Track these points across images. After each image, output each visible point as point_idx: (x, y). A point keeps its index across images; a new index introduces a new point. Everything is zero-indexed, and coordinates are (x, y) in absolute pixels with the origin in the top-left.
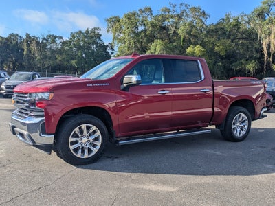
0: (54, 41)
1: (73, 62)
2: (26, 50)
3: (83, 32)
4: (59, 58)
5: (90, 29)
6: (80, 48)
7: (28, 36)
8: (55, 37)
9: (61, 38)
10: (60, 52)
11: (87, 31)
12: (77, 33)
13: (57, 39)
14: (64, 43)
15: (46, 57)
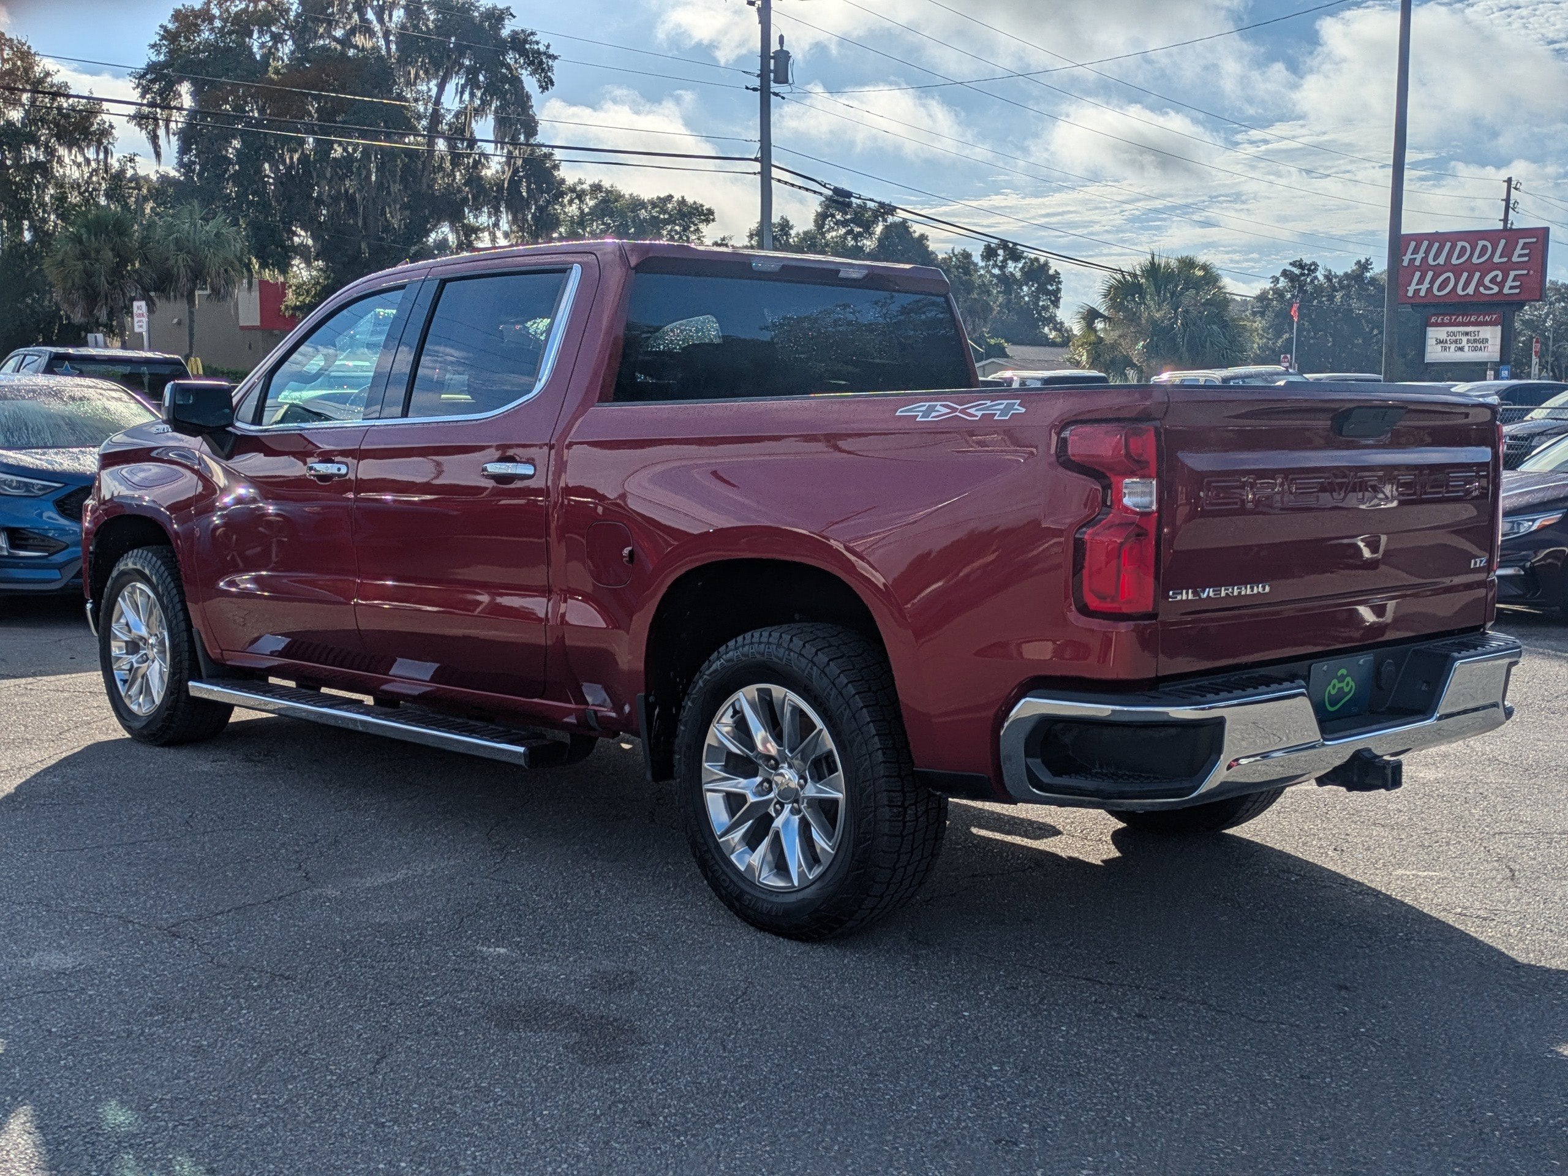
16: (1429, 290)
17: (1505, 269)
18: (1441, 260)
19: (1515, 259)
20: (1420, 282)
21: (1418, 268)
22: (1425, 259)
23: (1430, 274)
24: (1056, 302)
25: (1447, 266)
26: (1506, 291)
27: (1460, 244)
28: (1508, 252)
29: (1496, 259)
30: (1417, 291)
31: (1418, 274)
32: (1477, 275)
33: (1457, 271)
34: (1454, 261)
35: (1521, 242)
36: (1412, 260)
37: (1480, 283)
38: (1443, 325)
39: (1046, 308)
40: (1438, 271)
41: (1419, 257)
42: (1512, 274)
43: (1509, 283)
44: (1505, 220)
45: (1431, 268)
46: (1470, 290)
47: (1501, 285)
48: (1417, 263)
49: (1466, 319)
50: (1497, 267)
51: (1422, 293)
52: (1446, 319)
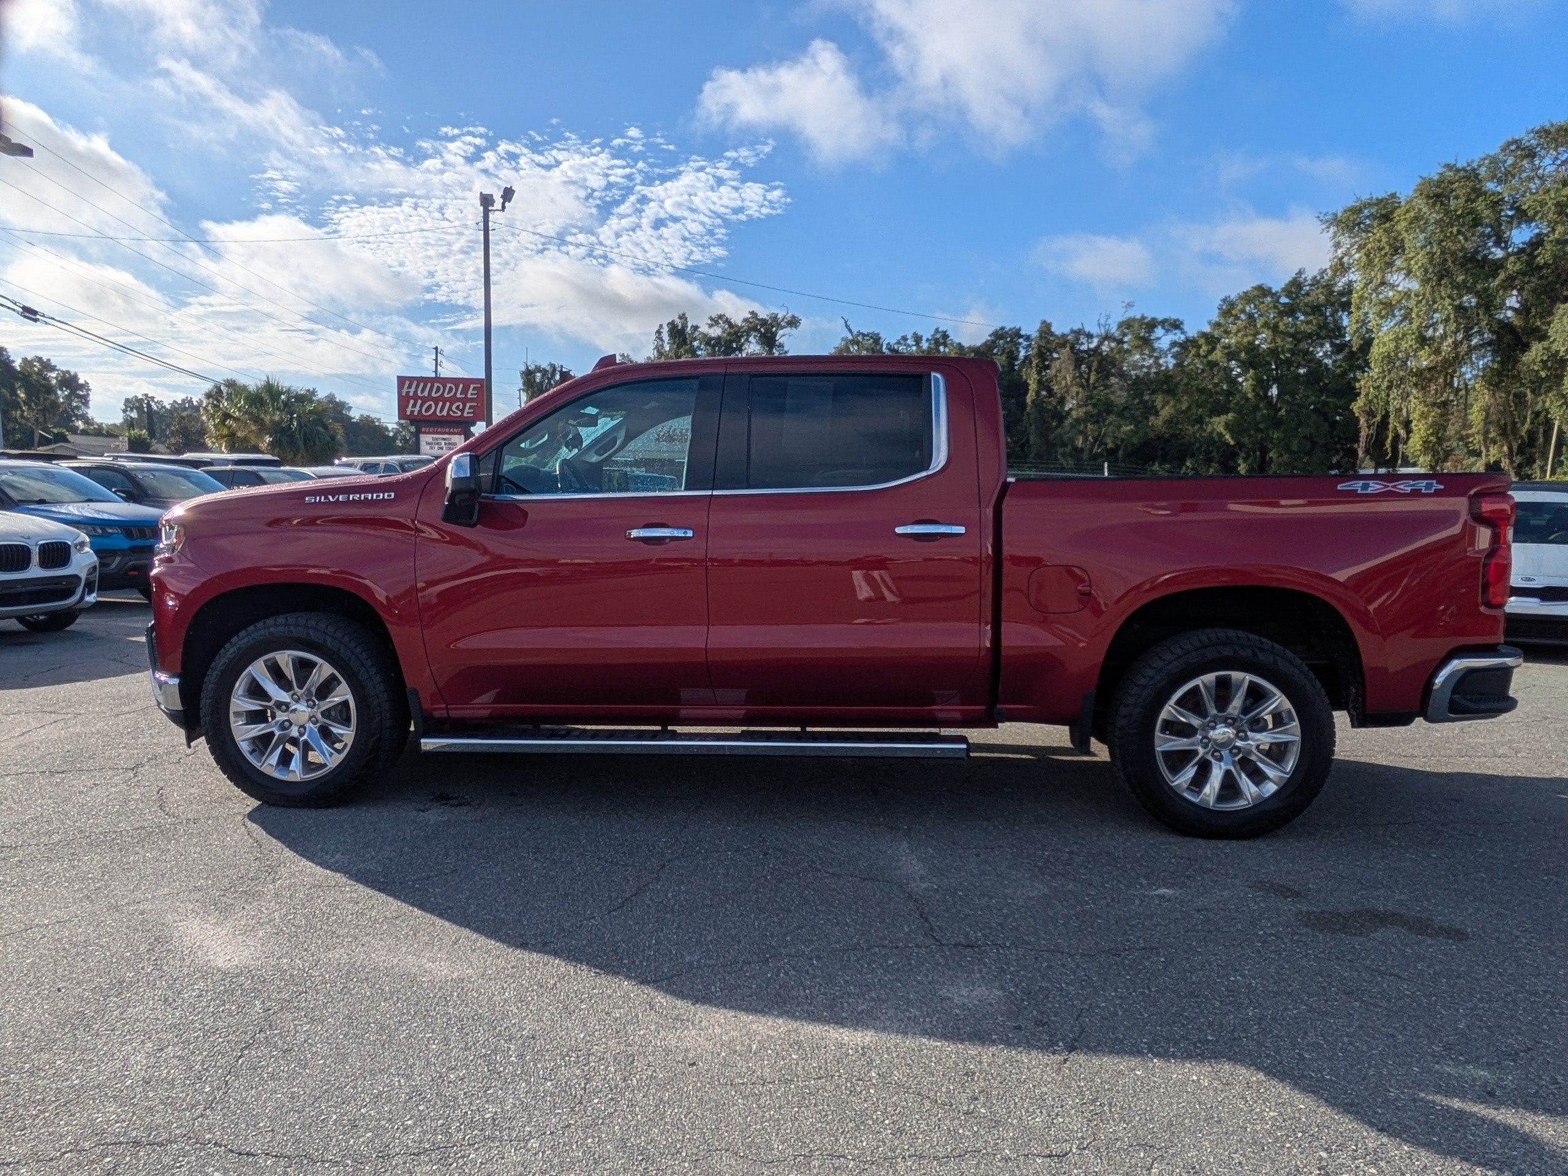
0: (1145, 343)
1: (1218, 424)
2: (1033, 386)
3: (1277, 288)
4: (1166, 412)
5: (1310, 274)
6: (1253, 359)
7: (1046, 330)
8: (1152, 325)
9: (1176, 325)
10: (1166, 383)
11: (1295, 285)
12: (1247, 298)
13: (1159, 331)
14: (1187, 345)
15: (1108, 407)
16: (420, 411)
17: (465, 401)
18: (426, 394)
19: (469, 396)
20: (414, 406)
21: (412, 398)
22: (415, 392)
23: (420, 402)
24: (86, 403)
25: (429, 398)
26: (465, 415)
27: (436, 385)
28: (465, 391)
29: (458, 395)
30: (412, 412)
31: (412, 402)
32: (448, 404)
33: (436, 401)
34: (433, 395)
35: (472, 386)
36: (408, 393)
37: (450, 409)
38: (429, 433)
39: (78, 408)
40: (424, 400)
41: (412, 390)
42: (468, 405)
43: (467, 410)
44: (436, 371)
45: (420, 398)
46: (445, 413)
47: (462, 411)
48: (411, 394)
49: (443, 430)
50: (459, 400)
51: (416, 413)
52: (431, 430)
